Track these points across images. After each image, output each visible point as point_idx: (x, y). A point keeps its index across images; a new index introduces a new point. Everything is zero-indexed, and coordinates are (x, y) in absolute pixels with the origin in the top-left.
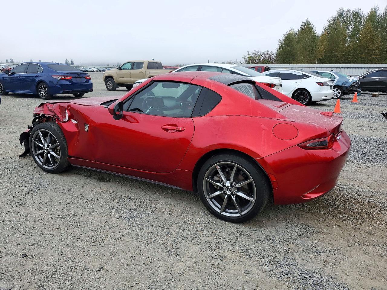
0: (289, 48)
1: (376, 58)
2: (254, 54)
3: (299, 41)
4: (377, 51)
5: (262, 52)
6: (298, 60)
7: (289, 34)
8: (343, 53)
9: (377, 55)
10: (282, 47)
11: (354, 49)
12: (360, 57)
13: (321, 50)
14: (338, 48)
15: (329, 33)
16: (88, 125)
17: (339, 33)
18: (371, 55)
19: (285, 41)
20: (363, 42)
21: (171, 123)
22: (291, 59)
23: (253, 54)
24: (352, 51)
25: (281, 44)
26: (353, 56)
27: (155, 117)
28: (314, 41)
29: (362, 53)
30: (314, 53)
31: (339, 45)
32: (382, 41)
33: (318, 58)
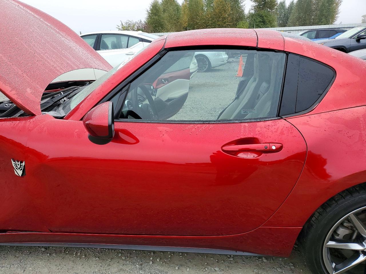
0: (156, 17)
1: (229, 25)
2: (128, 24)
3: (164, 11)
4: (229, 19)
5: (134, 22)
6: (167, 29)
7: (154, 3)
8: (203, 21)
9: (229, 22)
10: (150, 16)
11: (211, 17)
12: (217, 24)
13: (185, 19)
14: (198, 16)
15: (188, 2)
16: (22, 162)
17: (197, 2)
18: (225, 23)
19: (151, 10)
20: (217, 11)
21: (242, 137)
22: (160, 28)
23: (126, 23)
24: (210, 19)
25: (149, 13)
26: (212, 24)
27: (196, 127)
28: (178, 10)
29: (218, 21)
30: (179, 22)
31: (199, 13)
32: (232, 10)
33: (183, 26)
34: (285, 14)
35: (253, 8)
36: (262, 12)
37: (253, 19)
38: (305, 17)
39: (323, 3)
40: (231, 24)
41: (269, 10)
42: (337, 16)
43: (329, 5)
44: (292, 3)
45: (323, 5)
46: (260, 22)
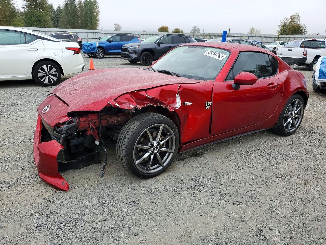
34: (55, 17)
35: (25, 7)
36: (35, 12)
37: (27, 17)
38: (74, 21)
39: (86, 11)
40: (4, 20)
41: (42, 11)
42: (98, 23)
43: (91, 13)
44: (59, 7)
45: (86, 13)
46: (35, 21)
